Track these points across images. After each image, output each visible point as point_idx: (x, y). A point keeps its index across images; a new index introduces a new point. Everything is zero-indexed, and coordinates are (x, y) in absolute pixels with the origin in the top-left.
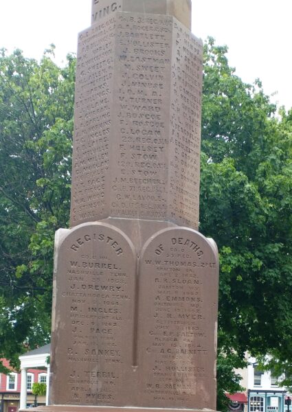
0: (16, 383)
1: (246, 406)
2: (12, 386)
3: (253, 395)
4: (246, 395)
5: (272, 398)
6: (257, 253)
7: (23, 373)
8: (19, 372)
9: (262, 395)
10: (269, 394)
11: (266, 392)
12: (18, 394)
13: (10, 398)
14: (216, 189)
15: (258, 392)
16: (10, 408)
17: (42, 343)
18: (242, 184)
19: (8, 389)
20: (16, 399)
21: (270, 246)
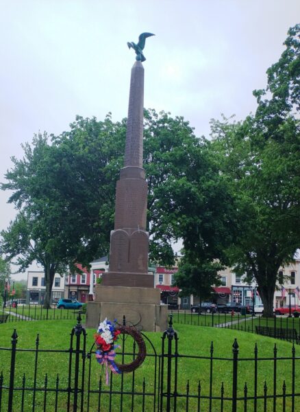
0: (86, 279)
1: (230, 296)
2: (83, 281)
3: (235, 289)
4: (231, 289)
5: (248, 292)
6: (200, 216)
7: (92, 272)
8: (89, 272)
9: (241, 289)
10: (245, 289)
11: (244, 287)
12: (89, 286)
13: (82, 288)
14: (178, 191)
15: (238, 287)
16: (82, 295)
17: (102, 256)
18: (190, 188)
19: (81, 283)
20: (87, 289)
21: (206, 213)
